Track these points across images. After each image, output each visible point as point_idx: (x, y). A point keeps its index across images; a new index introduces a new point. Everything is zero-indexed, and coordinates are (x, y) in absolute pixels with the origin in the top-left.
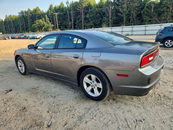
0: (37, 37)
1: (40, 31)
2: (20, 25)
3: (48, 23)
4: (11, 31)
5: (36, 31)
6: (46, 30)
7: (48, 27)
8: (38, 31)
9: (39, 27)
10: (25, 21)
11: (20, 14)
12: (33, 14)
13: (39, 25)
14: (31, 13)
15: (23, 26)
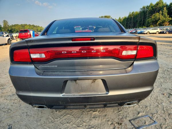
0: (145, 32)
1: (154, 26)
2: (139, 21)
3: (165, 17)
4: (130, 26)
5: (150, 25)
6: (161, 25)
7: (164, 22)
8: (152, 26)
9: (153, 22)
10: (144, 16)
11: (141, 9)
12: (154, 7)
13: (154, 19)
14: (152, 7)
15: (141, 21)
